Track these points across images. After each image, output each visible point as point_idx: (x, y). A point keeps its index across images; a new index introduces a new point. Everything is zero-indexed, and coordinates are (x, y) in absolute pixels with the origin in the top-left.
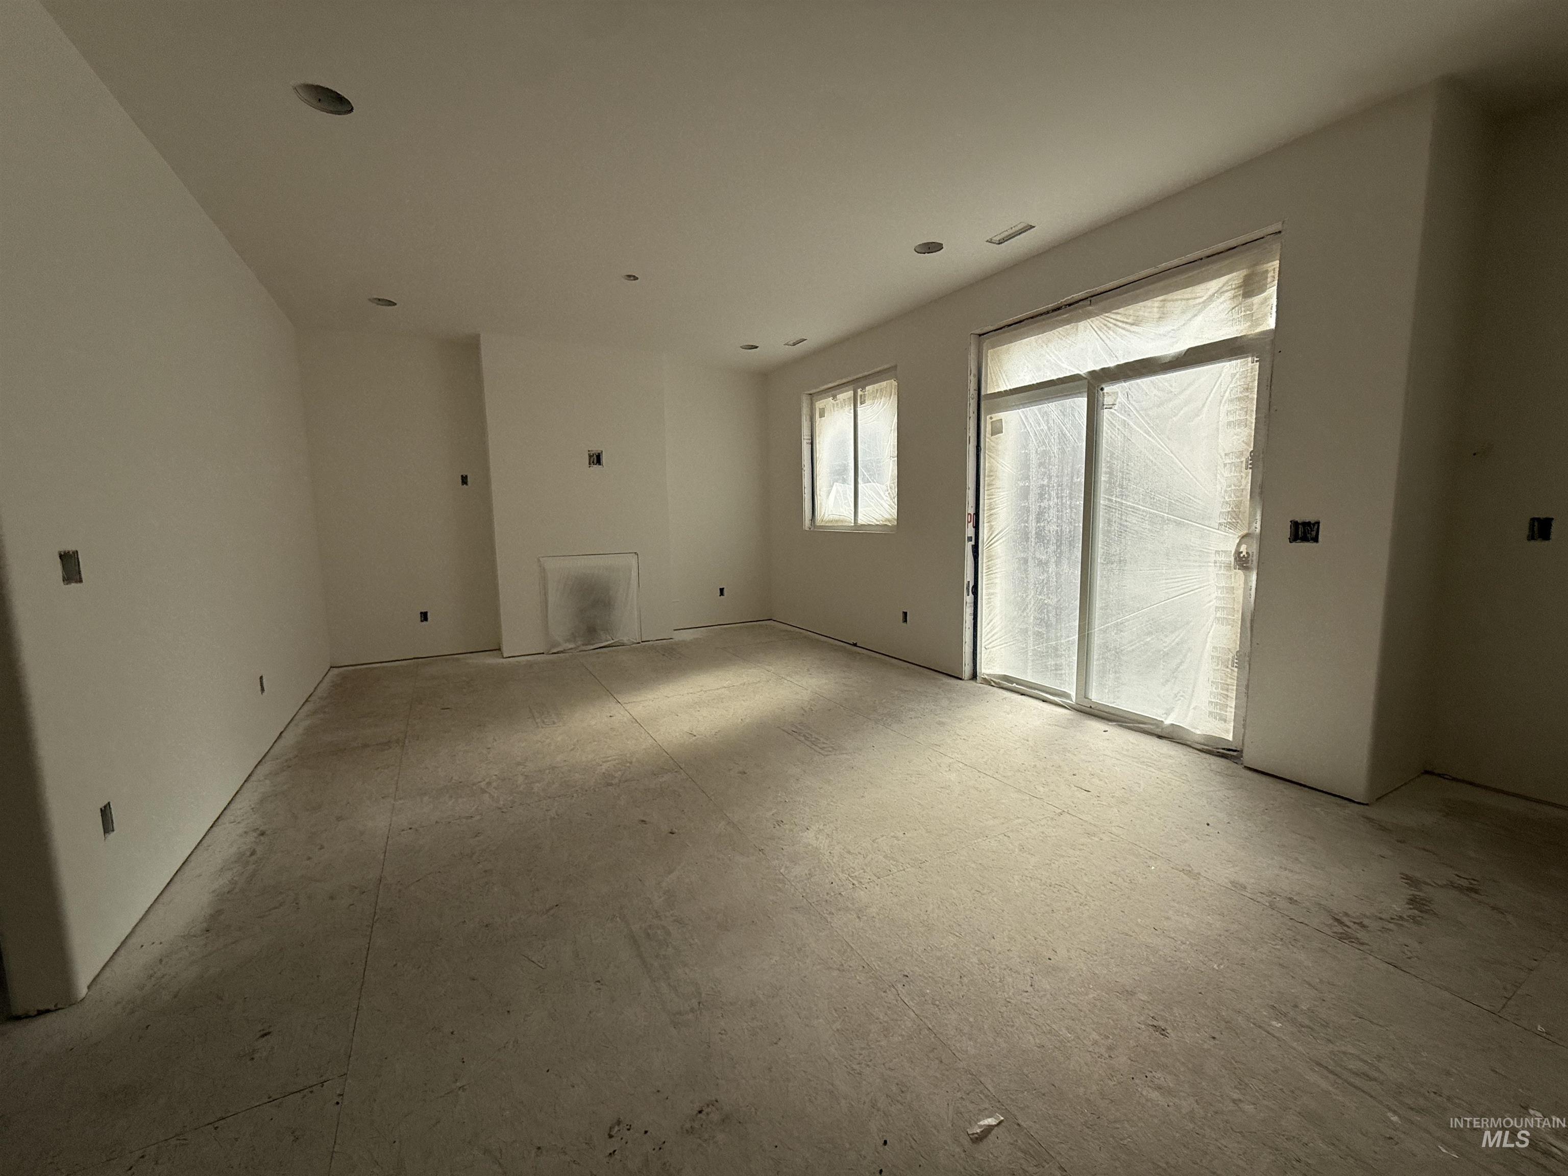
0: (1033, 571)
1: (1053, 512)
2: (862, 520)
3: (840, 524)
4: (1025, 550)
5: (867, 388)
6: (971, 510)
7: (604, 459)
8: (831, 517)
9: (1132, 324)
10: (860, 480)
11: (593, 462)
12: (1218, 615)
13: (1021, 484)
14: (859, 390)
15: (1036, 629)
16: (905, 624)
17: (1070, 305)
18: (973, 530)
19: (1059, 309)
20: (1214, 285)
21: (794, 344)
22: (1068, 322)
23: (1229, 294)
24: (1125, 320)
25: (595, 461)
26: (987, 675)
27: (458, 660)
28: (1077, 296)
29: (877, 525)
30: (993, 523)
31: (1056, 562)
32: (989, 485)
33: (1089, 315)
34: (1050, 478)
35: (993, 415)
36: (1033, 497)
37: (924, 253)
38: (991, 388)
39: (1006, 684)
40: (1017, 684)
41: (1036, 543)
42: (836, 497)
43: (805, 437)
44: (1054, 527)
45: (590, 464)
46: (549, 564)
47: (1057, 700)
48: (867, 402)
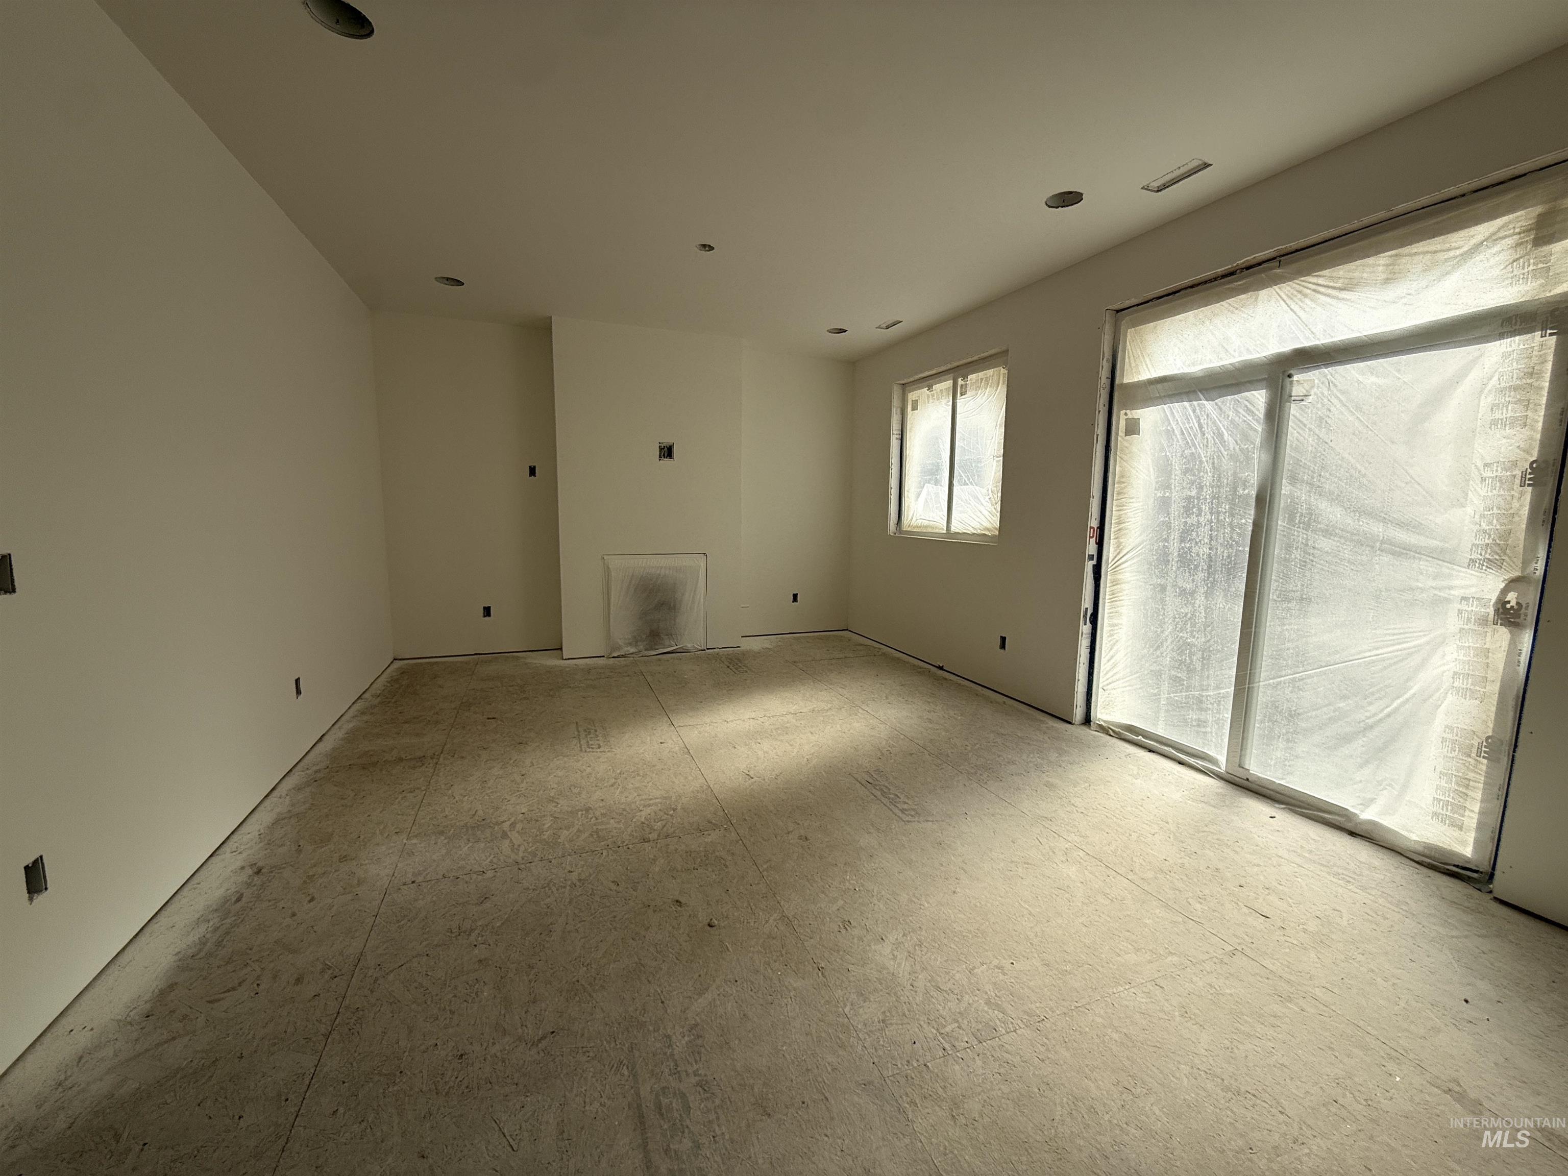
0: (1173, 603)
1: (1204, 531)
2: (956, 527)
3: (930, 530)
4: (1164, 574)
5: (970, 377)
6: (1094, 523)
7: (675, 452)
8: (920, 522)
9: (1341, 289)
10: (955, 482)
11: (664, 455)
12: (1456, 684)
13: (1159, 494)
14: (960, 380)
15: (1173, 673)
16: (1002, 651)
17: (1248, 268)
18: (1096, 546)
19: (1232, 274)
21: (888, 327)
22: (1244, 290)
23: (1509, 242)
24: (1331, 284)
25: (666, 455)
26: (1104, 721)
27: (518, 658)
28: (1260, 256)
29: (974, 534)
30: (1122, 540)
31: (1206, 592)
32: (1119, 493)
33: (1276, 281)
35: (1128, 412)
36: (1175, 510)
37: (1057, 208)
38: (1127, 377)
39: (1128, 735)
40: (1143, 737)
41: (1178, 568)
42: (926, 499)
43: (895, 432)
44: (1204, 550)
45: (660, 457)
46: (615, 563)
47: (1191, 761)
48: (969, 394)
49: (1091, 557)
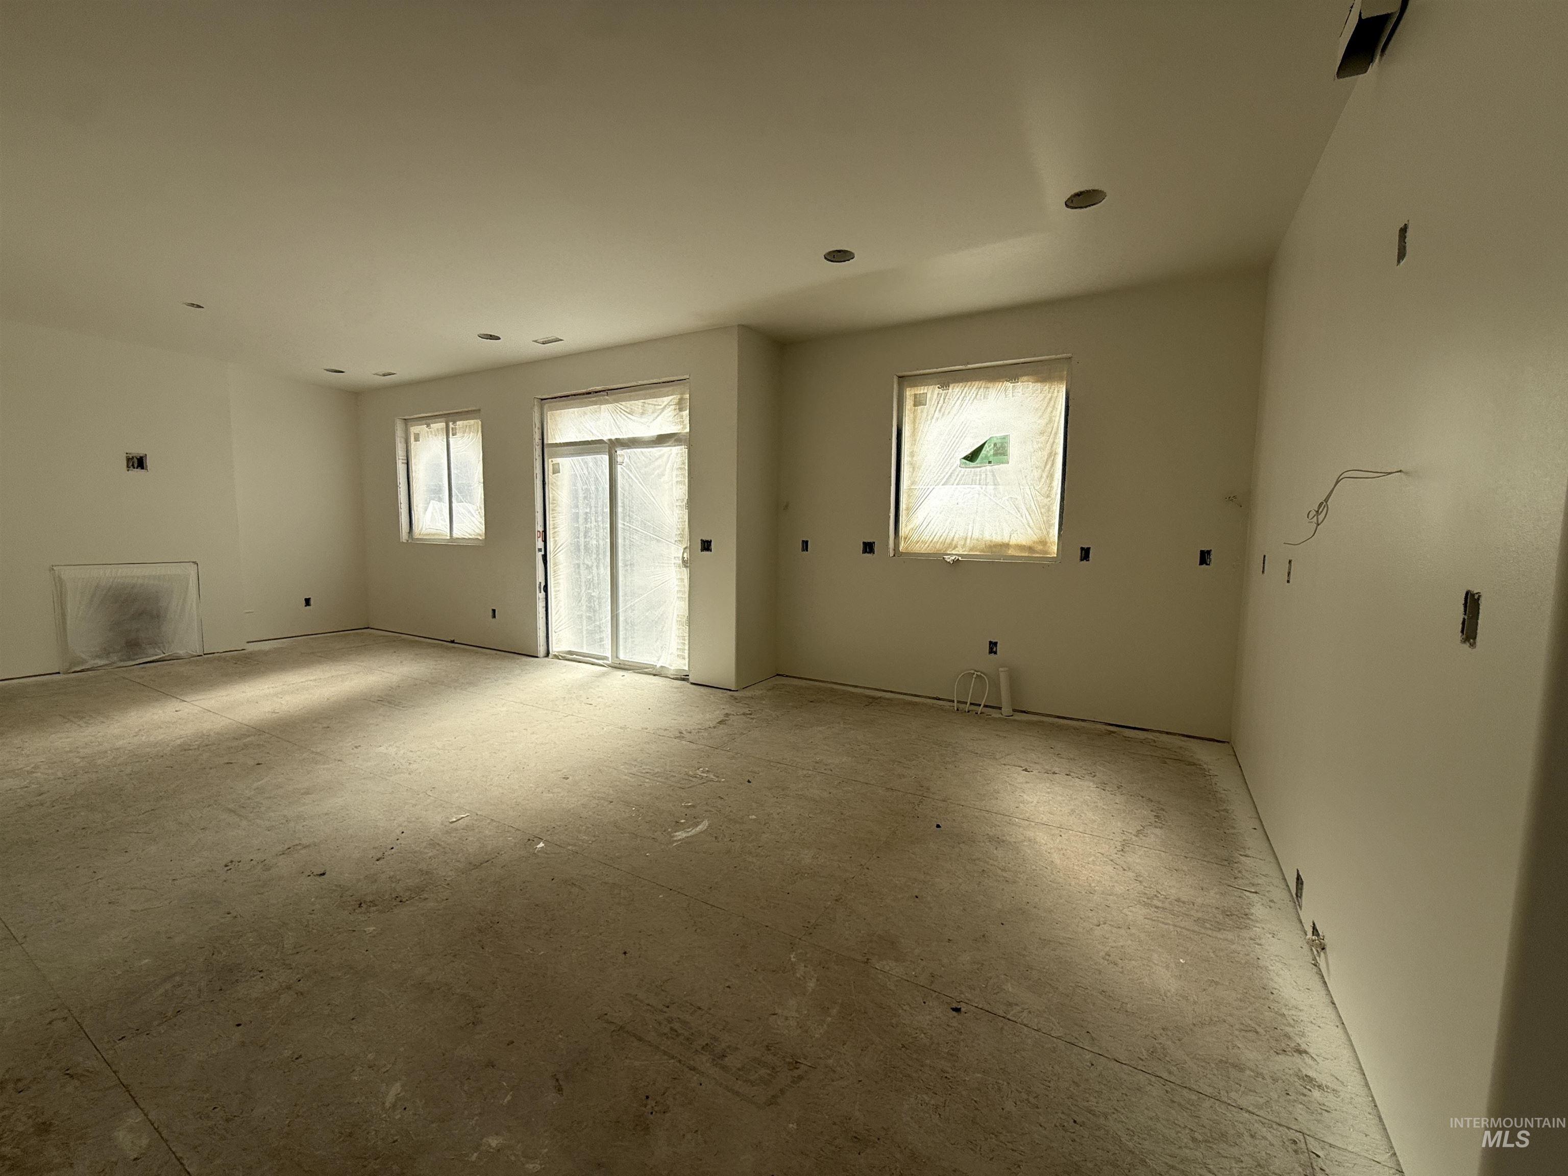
0: (583, 571)
1: (593, 531)
2: (457, 534)
3: (436, 537)
4: (578, 557)
5: (458, 423)
6: (540, 528)
7: (149, 462)
8: (429, 531)
9: (629, 413)
10: (454, 500)
11: (133, 465)
12: (678, 596)
13: (573, 511)
14: (451, 423)
15: (588, 614)
16: (494, 619)
17: (596, 392)
18: (543, 543)
19: (589, 393)
20: (666, 400)
21: (384, 375)
22: (595, 403)
23: (673, 407)
24: (626, 410)
25: (136, 466)
26: (558, 652)
28: (599, 388)
29: (470, 538)
30: (556, 539)
31: (597, 566)
32: (553, 510)
33: (607, 402)
34: (591, 508)
35: (553, 459)
36: (581, 520)
37: (486, 340)
38: (550, 440)
39: (571, 657)
40: (577, 655)
41: (585, 553)
42: (432, 513)
43: (400, 458)
44: (594, 542)
45: (128, 467)
46: (68, 574)
47: (601, 662)
48: (458, 435)
49: (540, 550)
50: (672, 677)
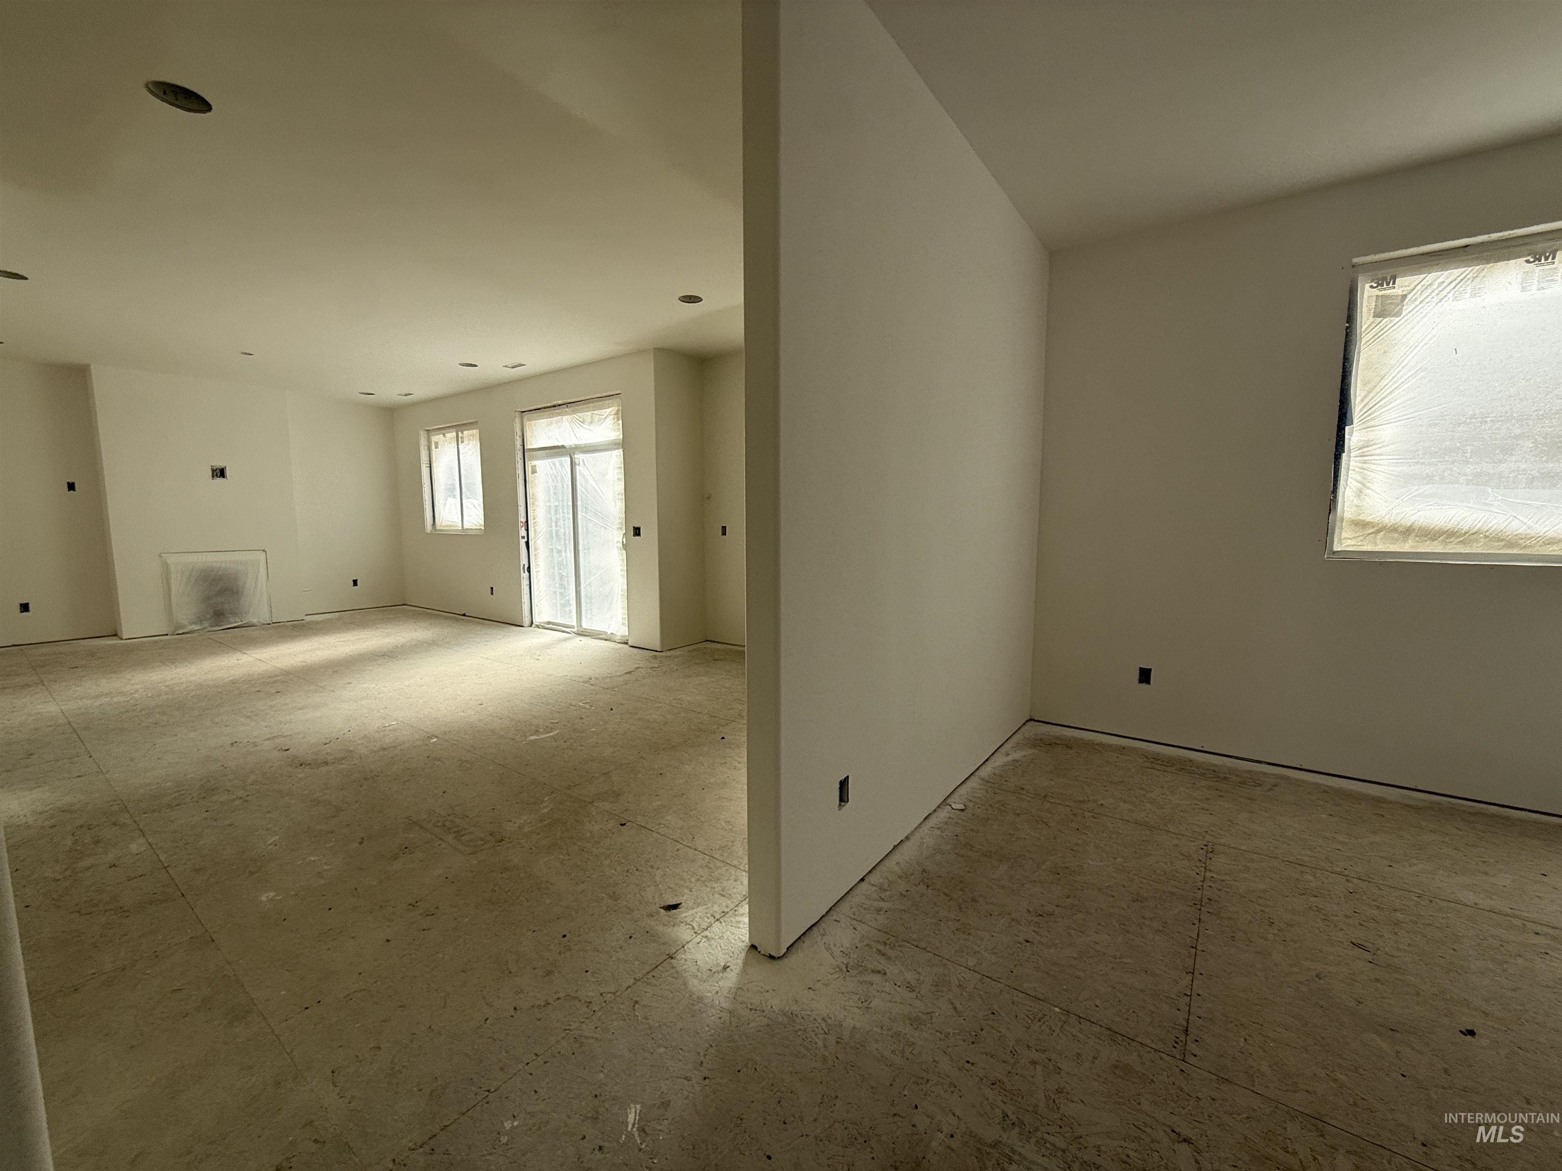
0: (555, 555)
1: (561, 521)
2: (467, 525)
3: (453, 528)
4: (552, 543)
5: (464, 432)
6: (522, 519)
7: (228, 472)
8: (447, 523)
9: (582, 423)
10: (463, 497)
11: (216, 475)
12: (620, 573)
13: (548, 504)
14: (460, 433)
15: (559, 591)
16: (492, 596)
17: (560, 405)
18: (526, 532)
19: (554, 406)
20: (608, 410)
21: (406, 395)
22: (559, 414)
23: (612, 417)
24: (580, 419)
25: (219, 475)
26: (538, 622)
28: (560, 402)
29: (476, 529)
30: (536, 528)
31: (563, 550)
32: (533, 504)
33: (566, 414)
34: (559, 501)
35: (532, 462)
36: (553, 512)
37: (467, 368)
38: (528, 446)
39: (550, 626)
40: (553, 625)
41: (556, 539)
42: (450, 508)
43: (424, 462)
44: (563, 530)
45: (213, 476)
46: (172, 560)
47: (568, 629)
48: (466, 442)
49: (523, 537)
50: (618, 641)
